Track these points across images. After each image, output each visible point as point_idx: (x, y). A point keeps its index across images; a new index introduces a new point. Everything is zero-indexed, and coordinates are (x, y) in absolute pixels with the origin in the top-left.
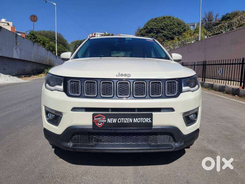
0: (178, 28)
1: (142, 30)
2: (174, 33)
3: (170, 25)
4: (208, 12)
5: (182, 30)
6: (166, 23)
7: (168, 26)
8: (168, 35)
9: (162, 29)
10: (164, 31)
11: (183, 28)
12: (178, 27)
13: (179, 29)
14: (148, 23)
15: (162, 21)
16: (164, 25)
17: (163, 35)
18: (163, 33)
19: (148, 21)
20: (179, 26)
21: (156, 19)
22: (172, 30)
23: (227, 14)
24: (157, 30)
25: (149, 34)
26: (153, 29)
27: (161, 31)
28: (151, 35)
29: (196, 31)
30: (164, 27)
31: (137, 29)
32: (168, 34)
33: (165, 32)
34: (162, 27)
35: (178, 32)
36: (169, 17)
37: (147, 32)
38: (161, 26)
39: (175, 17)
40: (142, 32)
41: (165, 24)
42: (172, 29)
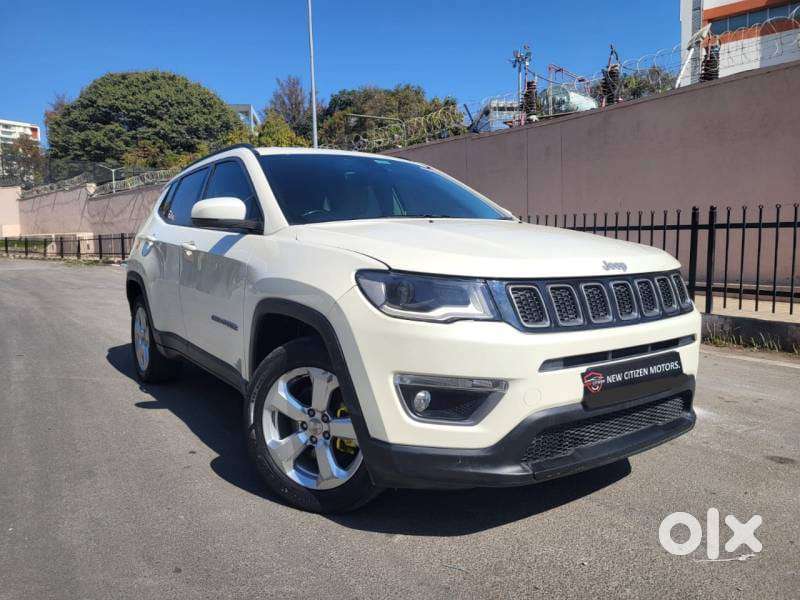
0: (205, 116)
1: (75, 108)
2: (193, 132)
3: (178, 103)
4: (287, 79)
5: (219, 124)
6: (163, 95)
7: (172, 105)
8: (174, 135)
9: (152, 113)
10: (157, 121)
11: (219, 116)
12: (204, 113)
13: (206, 120)
14: (95, 87)
15: (147, 86)
16: (158, 103)
17: (157, 134)
18: (155, 126)
19: (95, 82)
20: (205, 110)
21: (124, 77)
22: (186, 121)
23: (343, 93)
24: (134, 114)
25: (102, 126)
26: (118, 110)
27: (148, 118)
28: (113, 131)
29: (266, 130)
30: (156, 108)
31: (54, 103)
32: (173, 131)
33: (163, 124)
34: (152, 108)
35: (207, 129)
36: (172, 78)
37: (93, 119)
38: (146, 104)
39: (192, 81)
40: (75, 114)
41: (158, 97)
42: (187, 118)
